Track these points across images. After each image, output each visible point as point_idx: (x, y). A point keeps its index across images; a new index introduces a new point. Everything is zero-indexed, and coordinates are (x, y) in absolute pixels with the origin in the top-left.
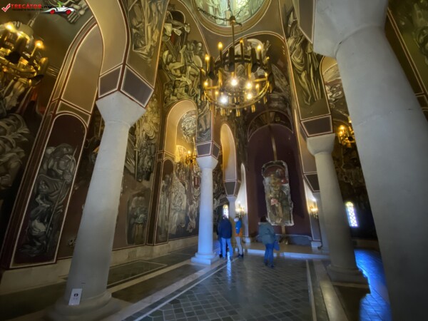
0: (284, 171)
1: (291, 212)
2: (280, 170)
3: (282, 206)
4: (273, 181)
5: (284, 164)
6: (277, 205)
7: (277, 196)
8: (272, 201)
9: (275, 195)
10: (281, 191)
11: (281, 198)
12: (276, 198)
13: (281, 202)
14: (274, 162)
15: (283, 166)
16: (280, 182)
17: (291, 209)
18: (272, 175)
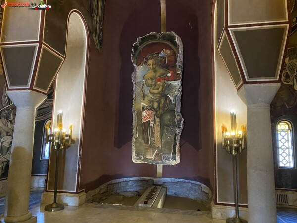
0: (175, 54)
1: (178, 138)
2: (168, 51)
3: (163, 126)
4: (151, 74)
5: (178, 40)
6: (152, 124)
7: (156, 105)
8: (144, 113)
9: (152, 101)
10: (164, 95)
11: (162, 110)
12: (152, 108)
13: (161, 117)
14: (158, 35)
15: (175, 44)
16: (164, 77)
17: (178, 131)
18: (151, 62)
